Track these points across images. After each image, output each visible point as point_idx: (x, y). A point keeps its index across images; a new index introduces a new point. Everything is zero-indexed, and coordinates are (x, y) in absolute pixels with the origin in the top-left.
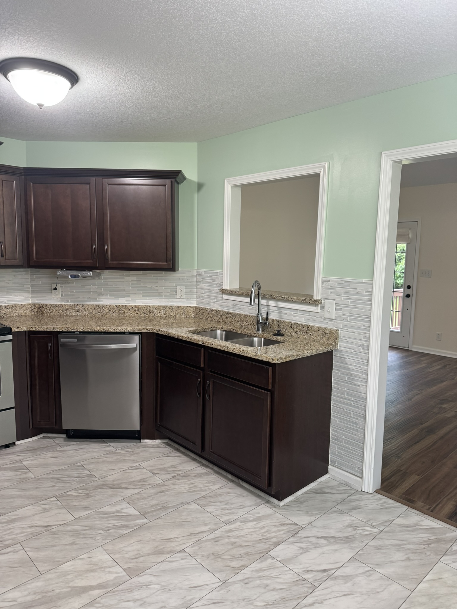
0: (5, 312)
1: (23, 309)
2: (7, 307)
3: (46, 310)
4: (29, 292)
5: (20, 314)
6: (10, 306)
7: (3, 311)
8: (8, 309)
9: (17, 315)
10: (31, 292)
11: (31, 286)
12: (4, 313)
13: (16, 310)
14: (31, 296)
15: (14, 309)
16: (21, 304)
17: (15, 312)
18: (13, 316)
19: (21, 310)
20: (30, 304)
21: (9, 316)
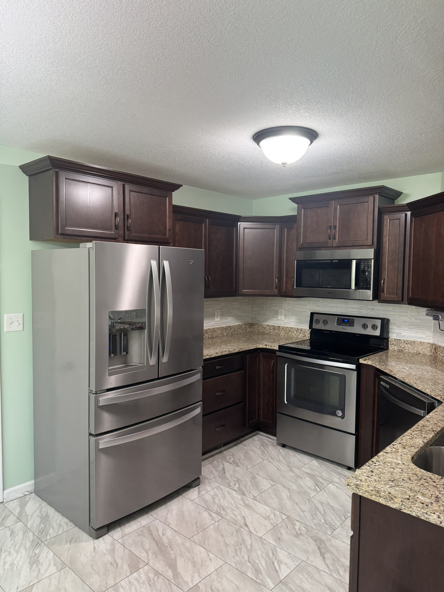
0: (404, 346)
1: (422, 346)
2: (406, 342)
3: (439, 353)
4: (432, 331)
5: (418, 351)
6: (409, 342)
7: (402, 346)
8: (406, 344)
9: (415, 352)
10: (434, 331)
11: (434, 324)
12: (403, 348)
13: (415, 347)
14: (433, 335)
15: (412, 345)
16: (420, 342)
17: (413, 349)
18: (411, 352)
19: (419, 348)
20: (429, 343)
21: (407, 351)
